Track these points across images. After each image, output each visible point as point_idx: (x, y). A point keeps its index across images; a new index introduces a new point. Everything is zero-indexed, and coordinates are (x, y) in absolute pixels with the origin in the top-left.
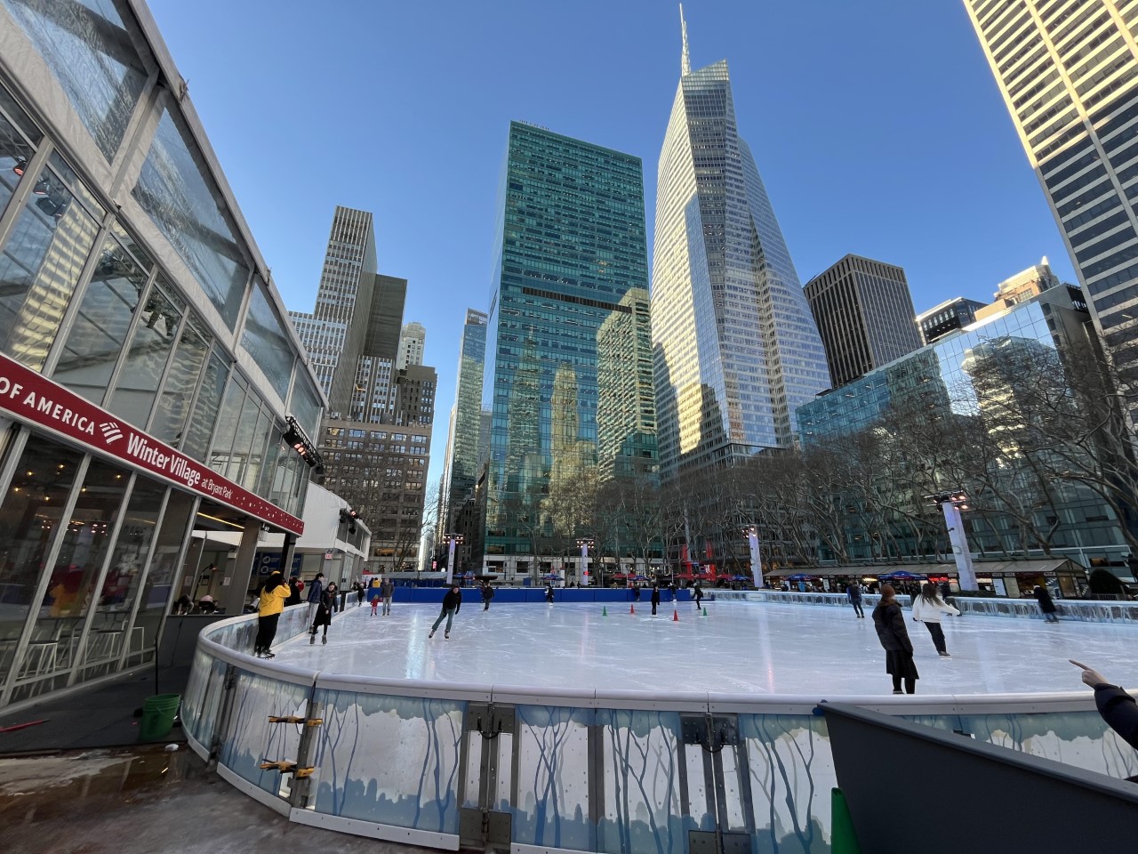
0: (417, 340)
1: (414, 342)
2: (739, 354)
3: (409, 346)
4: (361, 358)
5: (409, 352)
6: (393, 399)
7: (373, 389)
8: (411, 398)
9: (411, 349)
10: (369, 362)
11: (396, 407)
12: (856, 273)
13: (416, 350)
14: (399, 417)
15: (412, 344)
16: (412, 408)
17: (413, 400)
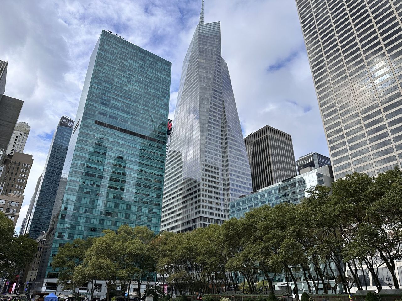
1: (21, 134)
5: (16, 140)
8: (12, 173)
9: (18, 139)
12: (270, 135)
13: (21, 139)
15: (19, 136)
16: (12, 179)
17: (14, 174)
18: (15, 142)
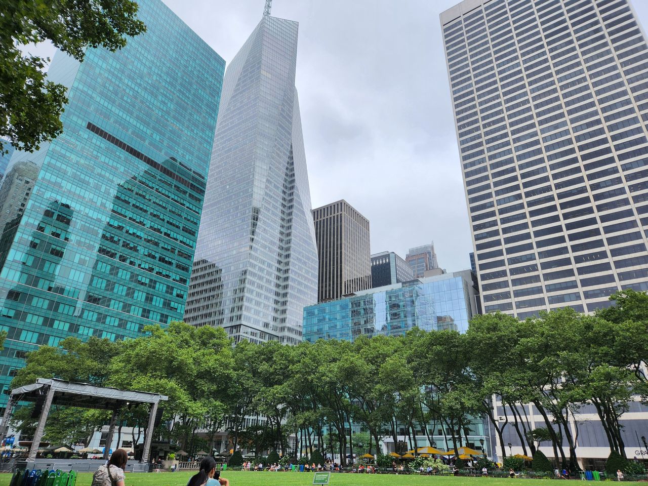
2: (263, 250)
12: (345, 215)
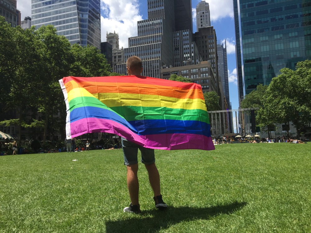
0: (204, 11)
1: (203, 13)
3: (201, 16)
4: (174, 34)
5: (201, 19)
6: (192, 50)
7: (182, 48)
8: (203, 46)
9: (202, 18)
10: (178, 34)
11: (194, 54)
13: (205, 17)
14: (197, 59)
15: (202, 15)
16: (205, 52)
17: (205, 47)
18: (202, 21)
